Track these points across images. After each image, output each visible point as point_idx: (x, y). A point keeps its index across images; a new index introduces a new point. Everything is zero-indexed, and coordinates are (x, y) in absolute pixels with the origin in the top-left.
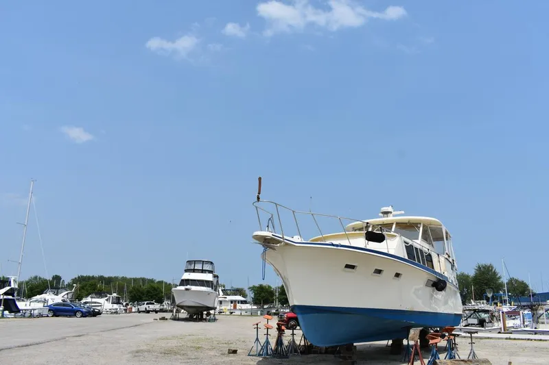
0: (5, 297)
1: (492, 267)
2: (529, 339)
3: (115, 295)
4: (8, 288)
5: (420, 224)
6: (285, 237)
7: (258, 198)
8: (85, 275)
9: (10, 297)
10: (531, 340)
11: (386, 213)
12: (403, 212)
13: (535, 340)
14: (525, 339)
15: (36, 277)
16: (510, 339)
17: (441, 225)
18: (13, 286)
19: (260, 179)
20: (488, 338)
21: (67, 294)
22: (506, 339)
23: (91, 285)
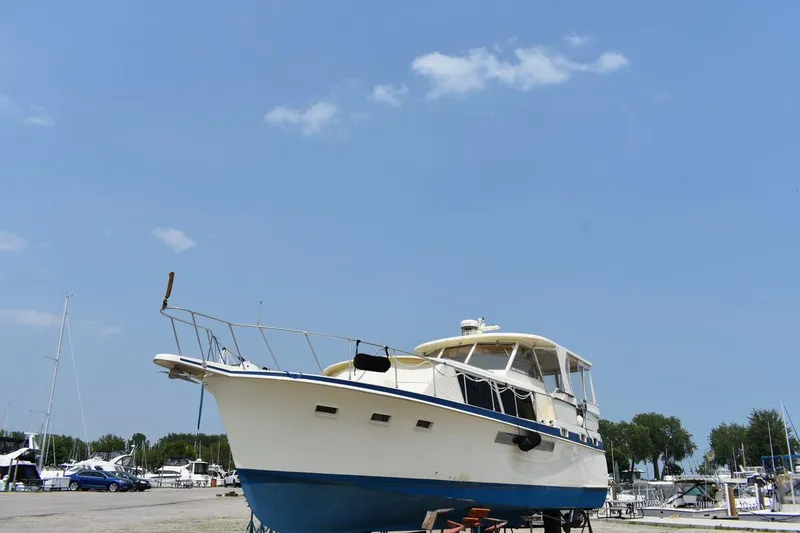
0: (20, 463)
1: (776, 415)
2: (748, 529)
3: (199, 460)
4: (23, 450)
5: (515, 344)
6: (209, 363)
7: (165, 304)
8: (178, 433)
9: (28, 463)
10: (753, 530)
11: (468, 328)
12: (497, 327)
13: (758, 530)
14: (743, 529)
15: (109, 437)
16: (721, 528)
17: (554, 347)
18: (31, 447)
19: (172, 275)
20: (691, 526)
21: (123, 459)
22: (716, 528)
23: (177, 447)
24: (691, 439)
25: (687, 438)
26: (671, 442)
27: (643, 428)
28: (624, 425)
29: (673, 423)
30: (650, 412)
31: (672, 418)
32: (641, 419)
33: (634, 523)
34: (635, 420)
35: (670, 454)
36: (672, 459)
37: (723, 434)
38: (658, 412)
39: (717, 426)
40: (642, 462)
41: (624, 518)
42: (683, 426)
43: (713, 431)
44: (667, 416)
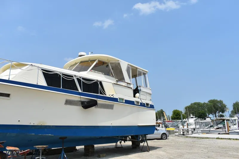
5: (96, 60)
24: (227, 106)
25: (225, 106)
26: (220, 108)
27: (211, 104)
28: (205, 103)
29: (221, 102)
30: (213, 99)
31: (220, 101)
32: (211, 101)
33: (187, 137)
34: (209, 102)
35: (220, 112)
36: (221, 113)
37: (237, 104)
38: (216, 99)
39: (235, 102)
40: (211, 114)
41: (185, 135)
42: (224, 103)
43: (234, 104)
44: (219, 100)
